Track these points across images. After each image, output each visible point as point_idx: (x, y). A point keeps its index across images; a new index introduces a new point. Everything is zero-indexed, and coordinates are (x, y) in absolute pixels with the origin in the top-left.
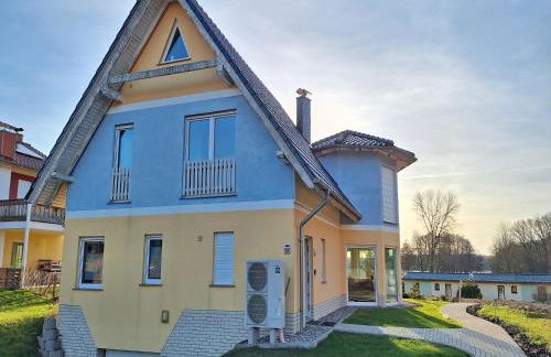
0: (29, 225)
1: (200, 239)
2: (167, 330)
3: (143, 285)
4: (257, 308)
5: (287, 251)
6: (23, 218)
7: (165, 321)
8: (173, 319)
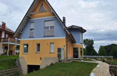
0: (9, 43)
1: (48, 44)
2: (41, 61)
3: (36, 53)
4: (59, 56)
5: (64, 46)
6: (8, 42)
7: (41, 59)
8: (42, 59)
